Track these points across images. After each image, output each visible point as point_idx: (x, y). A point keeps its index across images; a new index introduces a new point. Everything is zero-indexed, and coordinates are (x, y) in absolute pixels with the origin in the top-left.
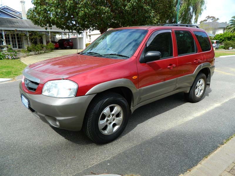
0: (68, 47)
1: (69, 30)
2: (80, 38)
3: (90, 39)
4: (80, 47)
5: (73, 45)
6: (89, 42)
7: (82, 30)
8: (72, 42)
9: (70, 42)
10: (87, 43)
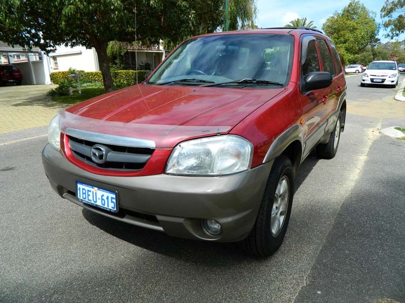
0: (12, 81)
1: (24, 47)
2: (34, 63)
3: (56, 63)
4: (37, 81)
5: (21, 76)
6: (54, 69)
7: (50, 46)
8: (19, 71)
9: (15, 71)
10: (52, 72)
